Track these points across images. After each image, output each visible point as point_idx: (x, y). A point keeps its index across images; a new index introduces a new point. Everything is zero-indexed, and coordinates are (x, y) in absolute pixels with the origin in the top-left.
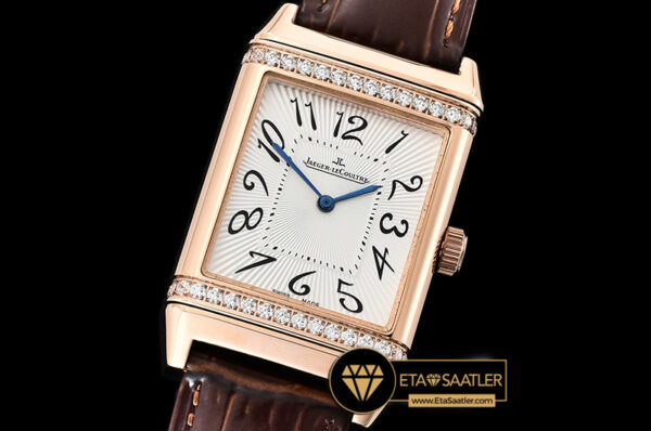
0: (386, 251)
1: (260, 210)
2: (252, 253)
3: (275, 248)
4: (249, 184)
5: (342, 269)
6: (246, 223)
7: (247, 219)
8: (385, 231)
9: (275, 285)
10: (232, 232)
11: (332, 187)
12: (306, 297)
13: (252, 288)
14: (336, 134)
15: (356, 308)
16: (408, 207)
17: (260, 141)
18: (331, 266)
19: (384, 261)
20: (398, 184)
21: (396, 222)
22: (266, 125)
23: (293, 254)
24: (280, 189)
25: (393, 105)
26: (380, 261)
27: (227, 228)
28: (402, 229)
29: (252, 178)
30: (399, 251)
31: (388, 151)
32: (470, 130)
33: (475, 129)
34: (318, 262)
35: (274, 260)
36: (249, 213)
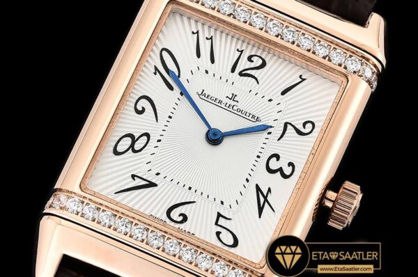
0: (269, 190)
1: (147, 135)
2: (133, 176)
3: (158, 174)
4: (140, 108)
5: (222, 203)
6: (132, 146)
7: (134, 142)
8: (270, 171)
9: (153, 210)
10: (116, 153)
11: (223, 121)
12: (182, 226)
13: (131, 210)
14: (233, 70)
15: (231, 242)
16: (295, 150)
17: (156, 69)
18: (211, 198)
19: (266, 200)
20: (289, 126)
21: (283, 164)
22: (165, 53)
23: (175, 182)
24: (170, 117)
25: (294, 47)
26: (262, 200)
27: (112, 149)
28: (287, 171)
29: (144, 103)
30: (281, 191)
31: (283, 93)
32: (369, 82)
33: (375, 84)
34: (199, 193)
35: (155, 185)
36: (136, 136)
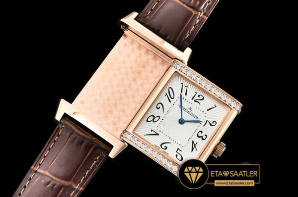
0: (197, 143)
1: (159, 117)
2: (152, 130)
3: (160, 131)
4: (158, 107)
5: (180, 145)
6: (153, 120)
7: (154, 118)
8: (198, 137)
9: (156, 143)
10: (147, 121)
11: (186, 117)
12: (165, 150)
13: (148, 142)
14: (192, 99)
15: (180, 159)
16: (209, 131)
17: (166, 94)
18: (177, 143)
19: (195, 146)
20: (208, 122)
21: (203, 135)
22: (170, 89)
23: (165, 135)
24: (168, 112)
25: (215, 95)
26: (194, 146)
27: (146, 119)
28: (204, 137)
29: (160, 105)
30: (201, 144)
31: (208, 110)
32: (238, 111)
33: (240, 111)
34: (173, 140)
35: (158, 135)
36: (155, 116)
